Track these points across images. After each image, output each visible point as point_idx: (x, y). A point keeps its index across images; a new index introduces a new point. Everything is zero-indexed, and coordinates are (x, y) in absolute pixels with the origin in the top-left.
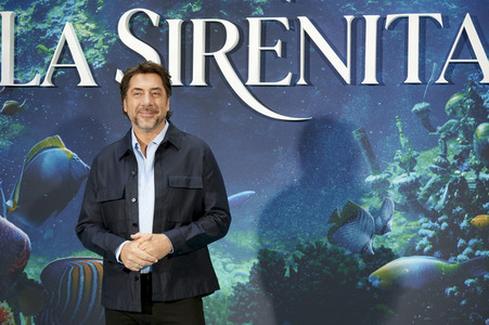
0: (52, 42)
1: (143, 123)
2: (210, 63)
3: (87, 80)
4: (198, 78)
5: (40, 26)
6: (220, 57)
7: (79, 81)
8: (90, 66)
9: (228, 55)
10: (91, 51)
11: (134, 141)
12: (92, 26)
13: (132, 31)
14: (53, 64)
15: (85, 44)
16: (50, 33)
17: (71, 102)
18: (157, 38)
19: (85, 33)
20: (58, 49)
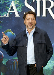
0: (9, 6)
2: (47, 11)
3: (17, 15)
4: (44, 15)
5: (6, 2)
6: (49, 9)
7: (15, 15)
8: (18, 12)
9: (51, 9)
10: (18, 8)
11: (27, 31)
12: (19, 2)
13: (28, 3)
14: (9, 11)
15: (17, 6)
16: (8, 4)
17: (13, 21)
18: (34, 4)
19: (17, 4)
20: (10, 7)
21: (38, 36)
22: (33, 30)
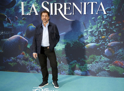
0: (30, 7)
1: (44, 21)
2: (58, 11)
3: (37, 14)
4: (56, 14)
5: (28, 5)
6: (59, 10)
7: (35, 14)
8: (37, 11)
9: (61, 9)
10: (37, 9)
11: (43, 24)
12: (37, 5)
13: (44, 5)
14: (31, 11)
15: (36, 8)
16: (30, 6)
17: (34, 18)
18: (48, 7)
19: (36, 6)
20: (31, 8)
21: (51, 28)
22: (48, 24)
